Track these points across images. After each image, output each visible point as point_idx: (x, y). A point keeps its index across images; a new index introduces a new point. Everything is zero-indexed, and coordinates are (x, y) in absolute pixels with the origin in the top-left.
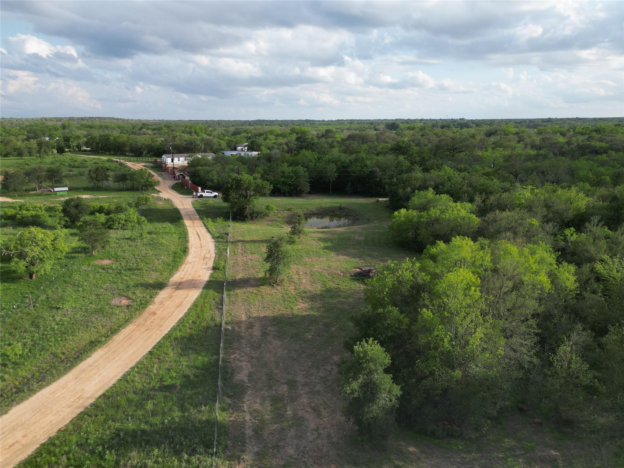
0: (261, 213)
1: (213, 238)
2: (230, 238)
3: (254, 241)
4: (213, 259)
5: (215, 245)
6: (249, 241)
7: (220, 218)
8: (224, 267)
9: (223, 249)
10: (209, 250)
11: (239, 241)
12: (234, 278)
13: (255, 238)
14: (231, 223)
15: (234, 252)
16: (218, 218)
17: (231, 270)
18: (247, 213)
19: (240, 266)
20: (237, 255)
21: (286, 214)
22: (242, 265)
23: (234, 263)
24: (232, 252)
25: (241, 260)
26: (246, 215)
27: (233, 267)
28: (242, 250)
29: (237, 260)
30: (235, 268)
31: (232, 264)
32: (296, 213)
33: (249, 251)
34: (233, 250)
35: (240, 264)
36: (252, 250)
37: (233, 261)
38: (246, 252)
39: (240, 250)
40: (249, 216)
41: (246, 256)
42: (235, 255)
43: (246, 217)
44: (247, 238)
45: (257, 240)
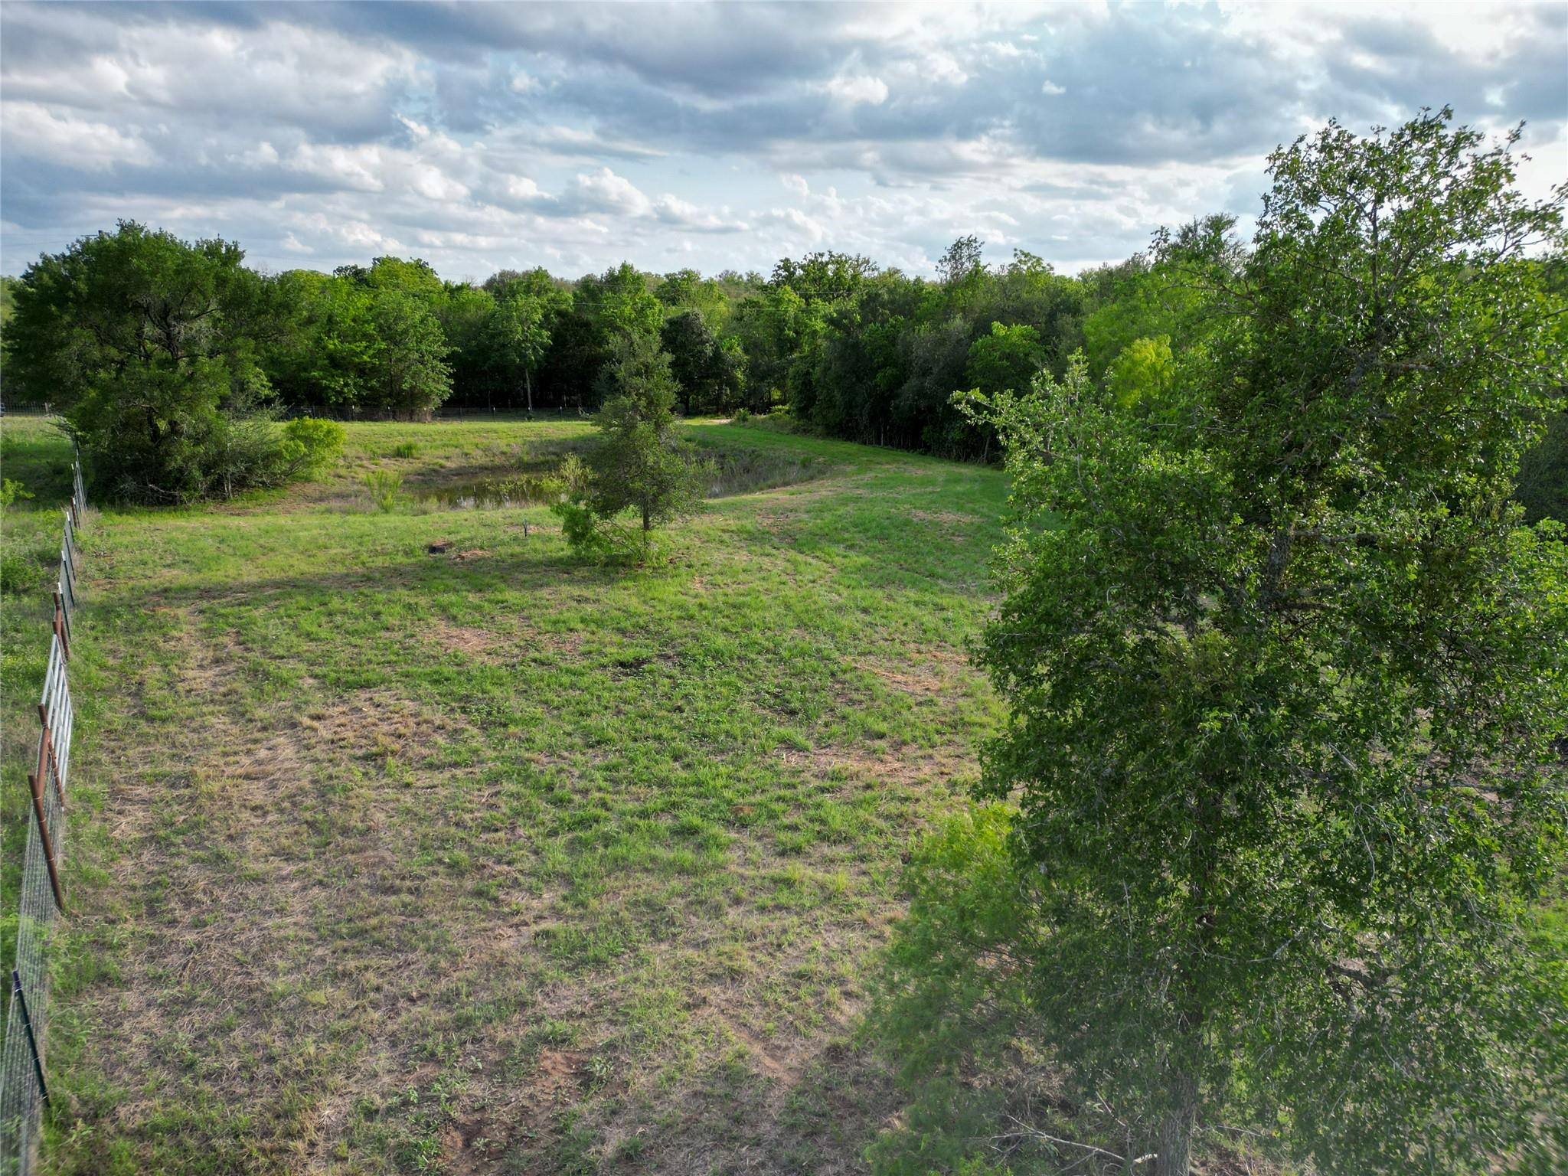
3: (303, 588)
6: (257, 588)
9: (7, 675)
11: (170, 595)
13: (301, 566)
15: (138, 693)
17: (125, 984)
18: (186, 460)
19: (257, 880)
20: (172, 728)
21: (392, 470)
22: (289, 857)
23: (154, 839)
24: (118, 699)
25: (248, 777)
26: (180, 470)
27: (152, 913)
28: (217, 661)
29: (188, 780)
30: (191, 937)
31: (128, 864)
32: (442, 467)
33: (302, 667)
34: (124, 675)
35: (251, 844)
36: (327, 654)
37: (140, 814)
38: (267, 675)
39: (192, 663)
40: (197, 474)
41: (294, 725)
42: (151, 720)
43: (180, 480)
44: (232, 572)
45: (323, 578)
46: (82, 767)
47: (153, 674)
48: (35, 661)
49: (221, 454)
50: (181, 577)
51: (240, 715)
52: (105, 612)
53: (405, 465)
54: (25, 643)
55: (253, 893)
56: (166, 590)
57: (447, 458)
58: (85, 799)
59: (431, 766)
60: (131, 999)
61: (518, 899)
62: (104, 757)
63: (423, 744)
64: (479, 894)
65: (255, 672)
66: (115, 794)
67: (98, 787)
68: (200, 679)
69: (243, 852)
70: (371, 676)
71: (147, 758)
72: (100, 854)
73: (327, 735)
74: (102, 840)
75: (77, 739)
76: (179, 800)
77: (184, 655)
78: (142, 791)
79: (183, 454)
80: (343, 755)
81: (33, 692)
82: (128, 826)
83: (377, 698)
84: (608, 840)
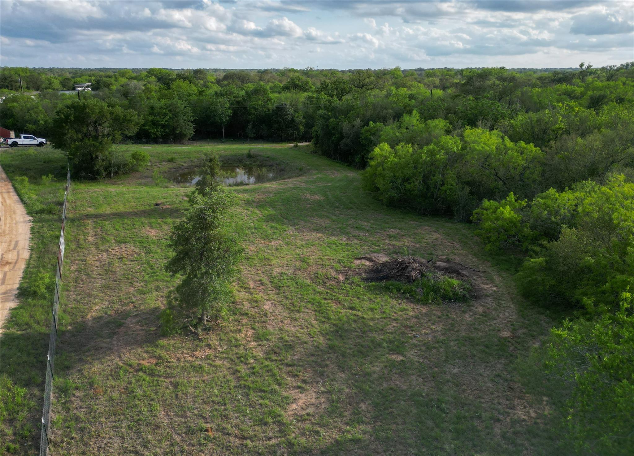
0: (125, 165)
1: (30, 213)
2: (67, 212)
3: (120, 216)
4: (22, 266)
5: (32, 228)
6: (109, 215)
7: (47, 176)
8: (51, 288)
9: (51, 236)
10: (17, 242)
11: (88, 216)
12: (79, 319)
13: (121, 208)
14: (69, 184)
15: (78, 242)
16: (44, 177)
17: (71, 291)
18: (100, 167)
19: (94, 278)
20: (84, 250)
21: (166, 166)
22: (100, 275)
23: (77, 271)
24: (74, 243)
25: (96, 261)
26: (98, 170)
27: (76, 282)
28: (95, 235)
29: (85, 260)
30: (82, 286)
31: (73, 275)
32: (182, 166)
33: (113, 238)
34: (76, 238)
35: (94, 272)
36: (119, 235)
37: (76, 266)
38: (105, 239)
39: (90, 235)
40: (103, 171)
41: (108, 251)
42: (80, 248)
43: (98, 173)
44: (104, 210)
45: (126, 213)
46: (66, 257)
47: (81, 237)
48: (57, 233)
49: (110, 164)
50: (91, 211)
51: (97, 248)
52: (73, 220)
53: (171, 165)
54: (55, 229)
55: (93, 280)
56: (87, 215)
57: (185, 162)
58: (66, 263)
59: (132, 261)
60: (71, 293)
61: (137, 284)
62: (70, 255)
63: (132, 256)
64: (130, 283)
65: (103, 238)
66: (71, 262)
67: (69, 261)
68: (91, 239)
69: (93, 274)
70: (127, 241)
71: (78, 256)
72: (68, 272)
73: (113, 253)
74: (69, 270)
75: (65, 251)
76: (83, 264)
77: (89, 233)
78: (77, 262)
79: (99, 164)
80: (115, 257)
81: (57, 241)
82: (73, 268)
83: (127, 246)
84: (157, 276)
